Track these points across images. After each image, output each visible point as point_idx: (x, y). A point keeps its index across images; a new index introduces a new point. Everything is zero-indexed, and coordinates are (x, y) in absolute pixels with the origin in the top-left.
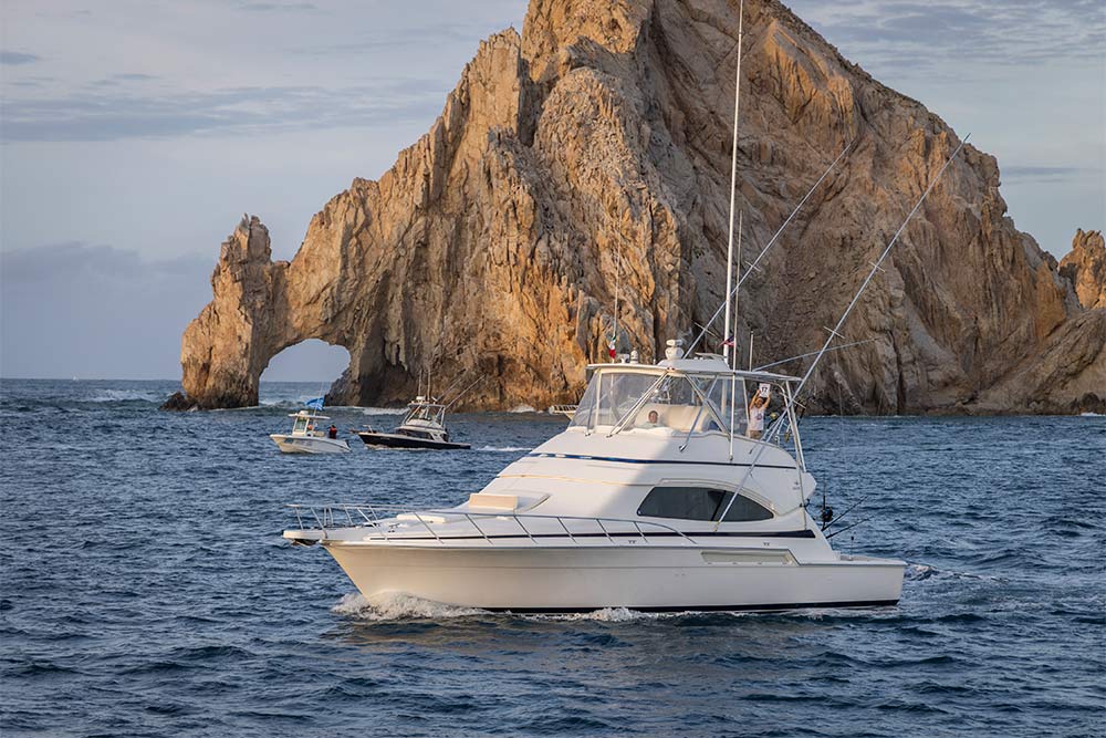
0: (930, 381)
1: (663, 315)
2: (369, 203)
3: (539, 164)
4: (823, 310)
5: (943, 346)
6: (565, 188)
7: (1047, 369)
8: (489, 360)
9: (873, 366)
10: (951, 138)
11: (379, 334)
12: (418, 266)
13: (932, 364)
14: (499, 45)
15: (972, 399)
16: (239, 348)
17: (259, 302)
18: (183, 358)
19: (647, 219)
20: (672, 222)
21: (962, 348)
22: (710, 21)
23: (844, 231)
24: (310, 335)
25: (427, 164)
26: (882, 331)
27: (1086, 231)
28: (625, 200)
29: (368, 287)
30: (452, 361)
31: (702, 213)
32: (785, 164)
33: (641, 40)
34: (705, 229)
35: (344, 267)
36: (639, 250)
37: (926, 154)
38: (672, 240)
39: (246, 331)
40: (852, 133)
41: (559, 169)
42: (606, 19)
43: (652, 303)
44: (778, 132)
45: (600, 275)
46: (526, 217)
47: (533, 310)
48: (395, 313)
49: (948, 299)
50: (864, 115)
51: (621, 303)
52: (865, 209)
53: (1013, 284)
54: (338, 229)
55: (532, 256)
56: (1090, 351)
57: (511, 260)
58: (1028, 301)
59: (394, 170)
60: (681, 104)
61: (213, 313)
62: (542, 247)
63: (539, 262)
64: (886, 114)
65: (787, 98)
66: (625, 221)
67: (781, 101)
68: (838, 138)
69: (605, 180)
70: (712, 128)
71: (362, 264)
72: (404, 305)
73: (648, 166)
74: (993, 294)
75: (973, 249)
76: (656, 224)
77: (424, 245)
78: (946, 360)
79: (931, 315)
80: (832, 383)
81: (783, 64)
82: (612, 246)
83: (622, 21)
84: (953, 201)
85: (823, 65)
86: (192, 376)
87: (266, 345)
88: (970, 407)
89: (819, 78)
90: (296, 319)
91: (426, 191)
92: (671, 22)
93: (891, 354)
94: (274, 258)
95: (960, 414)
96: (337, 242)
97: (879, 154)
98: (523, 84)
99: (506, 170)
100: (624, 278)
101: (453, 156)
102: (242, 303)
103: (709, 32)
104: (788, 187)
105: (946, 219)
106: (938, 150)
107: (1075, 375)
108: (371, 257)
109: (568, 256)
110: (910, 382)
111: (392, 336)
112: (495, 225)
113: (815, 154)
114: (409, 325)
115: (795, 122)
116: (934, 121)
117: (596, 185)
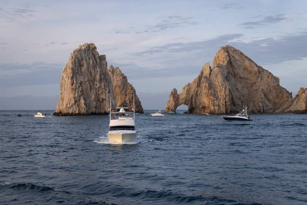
0: (268, 109)
1: (226, 100)
2: (190, 86)
3: (210, 80)
4: (253, 99)
5: (270, 104)
6: (214, 83)
7: (285, 107)
8: (203, 107)
9: (259, 107)
10: (272, 75)
11: (191, 103)
12: (197, 94)
13: (268, 106)
14: (207, 65)
15: (274, 111)
16: (173, 106)
17: (176, 99)
18: (166, 107)
19: (224, 87)
20: (228, 88)
21: (273, 104)
22: (238, 60)
23: (256, 88)
24: (183, 104)
25: (197, 81)
26: (261, 102)
27: (302, 87)
28: (221, 85)
29: (190, 97)
30: (199, 107)
31: (236, 86)
32: (248, 79)
33: (228, 63)
34: (236, 89)
35: (187, 95)
36: (223, 92)
37: (268, 78)
38: (228, 90)
39: (174, 104)
40: (258, 75)
41: (213, 81)
42: (223, 61)
43: (225, 99)
44: (247, 75)
45: (218, 95)
46: (208, 88)
47: (208, 100)
48: (194, 101)
49: (271, 97)
50: (260, 72)
51: (221, 99)
52: (260, 86)
53: (280, 95)
54: (186, 90)
55: (208, 93)
56: (291, 104)
57: (206, 93)
58: (282, 97)
59: (193, 82)
60: (234, 72)
61: (170, 101)
62: (210, 91)
63: (209, 93)
64: (263, 72)
65: (249, 71)
66: (221, 88)
67: (248, 71)
68: (256, 76)
69: (219, 82)
70: (238, 75)
71: (189, 94)
72: (195, 100)
73: (225, 80)
74: (278, 96)
75: (275, 91)
76: (225, 88)
77: (197, 92)
78: (271, 106)
79: (269, 100)
80: (253, 109)
81: (248, 66)
82: (219, 91)
83: (225, 61)
84: (272, 84)
85: (254, 66)
86: (167, 109)
87: (176, 105)
88: (274, 112)
89: (253, 68)
90: (181, 101)
91: (197, 84)
92: (233, 61)
93: (262, 105)
94: (178, 94)
95: (272, 113)
96: (186, 91)
97: (261, 78)
98: (210, 70)
99: (205, 81)
100: (221, 95)
101: (201, 80)
102: (173, 99)
103: (238, 62)
104: (249, 83)
105: (271, 86)
106: (270, 77)
107: (289, 108)
108: (190, 93)
109: (213, 93)
110: (265, 109)
111: (193, 104)
112: (203, 89)
113: (252, 78)
114: (195, 102)
115: (250, 74)
116: (270, 73)
117: (217, 83)
